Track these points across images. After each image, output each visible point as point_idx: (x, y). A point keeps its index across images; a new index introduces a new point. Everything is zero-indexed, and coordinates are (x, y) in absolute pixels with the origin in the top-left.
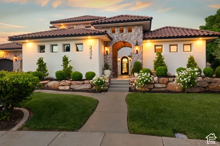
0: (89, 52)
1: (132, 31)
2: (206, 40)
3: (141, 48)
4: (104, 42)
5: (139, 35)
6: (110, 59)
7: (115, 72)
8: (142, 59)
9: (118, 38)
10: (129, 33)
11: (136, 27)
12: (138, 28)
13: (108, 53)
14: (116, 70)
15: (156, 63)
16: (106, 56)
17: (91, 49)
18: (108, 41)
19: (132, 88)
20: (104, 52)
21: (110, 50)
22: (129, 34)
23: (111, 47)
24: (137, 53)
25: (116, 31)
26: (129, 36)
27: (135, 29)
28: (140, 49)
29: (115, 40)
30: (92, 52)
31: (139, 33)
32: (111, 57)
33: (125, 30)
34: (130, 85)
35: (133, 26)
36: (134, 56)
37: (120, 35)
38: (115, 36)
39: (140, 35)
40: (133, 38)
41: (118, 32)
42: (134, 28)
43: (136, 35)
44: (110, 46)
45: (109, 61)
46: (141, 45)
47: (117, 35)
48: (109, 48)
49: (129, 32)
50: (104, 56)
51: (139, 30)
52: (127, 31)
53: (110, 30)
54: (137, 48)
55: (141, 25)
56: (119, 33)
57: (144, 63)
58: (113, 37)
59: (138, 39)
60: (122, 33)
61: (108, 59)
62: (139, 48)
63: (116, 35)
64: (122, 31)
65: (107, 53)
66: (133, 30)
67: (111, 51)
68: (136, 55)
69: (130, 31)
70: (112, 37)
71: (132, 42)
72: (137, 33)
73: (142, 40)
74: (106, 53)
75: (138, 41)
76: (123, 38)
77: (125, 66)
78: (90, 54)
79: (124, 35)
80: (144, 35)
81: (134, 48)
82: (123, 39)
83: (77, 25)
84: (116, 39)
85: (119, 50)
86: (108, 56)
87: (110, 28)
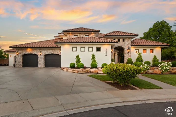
0: (105, 52)
2: (161, 47)
3: (130, 51)
5: (129, 43)
8: (130, 57)
10: (124, 42)
11: (128, 39)
17: (106, 50)
24: (128, 53)
26: (124, 44)
30: (107, 52)
33: (121, 40)
35: (126, 38)
40: (126, 45)
46: (131, 49)
59: (129, 46)
60: (119, 42)
66: (126, 40)
71: (126, 47)
72: (128, 42)
73: (131, 46)
76: (120, 45)
79: (121, 43)
80: (131, 43)
83: (79, 33)
87: (113, 39)
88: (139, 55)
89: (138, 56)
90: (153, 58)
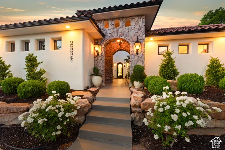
0: (70, 50)
1: (131, 24)
3: (143, 47)
4: (95, 40)
5: (140, 29)
6: (101, 61)
7: (110, 77)
8: (143, 62)
9: (112, 34)
11: (137, 19)
12: (139, 20)
13: (100, 54)
14: (111, 75)
15: (163, 67)
16: (96, 58)
17: (71, 45)
18: (99, 39)
19: (137, 122)
20: (94, 53)
21: (101, 50)
22: (126, 29)
23: (103, 46)
24: (137, 53)
25: (109, 24)
26: (127, 32)
27: (135, 22)
28: (141, 49)
29: (108, 37)
30: (74, 51)
31: (140, 27)
32: (103, 59)
33: (121, 23)
34: (131, 112)
35: (133, 17)
36: (133, 57)
37: (115, 30)
38: (108, 32)
39: (142, 29)
40: (132, 33)
41: (113, 26)
42: (134, 20)
43: (136, 30)
44: (101, 45)
45: (100, 65)
46: (143, 43)
47: (111, 30)
48: (100, 47)
49: (126, 26)
50: (95, 57)
51: (140, 23)
52: (124, 25)
53: (102, 24)
54: (138, 46)
55: (143, 15)
56: (113, 28)
57: (145, 68)
58: (106, 33)
59: (139, 35)
60: (117, 28)
61: (99, 61)
62: (140, 47)
63: (109, 30)
64: (117, 25)
65: (98, 54)
66: (133, 23)
67: (103, 51)
68: (136, 57)
69: (128, 24)
70: (104, 32)
71: (131, 39)
72: (137, 27)
73: (144, 36)
74: (96, 54)
75: (139, 37)
76: (119, 34)
77: (120, 70)
78: (70, 53)
79: (120, 30)
81: (133, 47)
82: (119, 36)
84: (109, 35)
85: (114, 53)
86: (100, 58)
87: (103, 21)
88: (166, 57)
89: (163, 60)
90: (209, 66)
